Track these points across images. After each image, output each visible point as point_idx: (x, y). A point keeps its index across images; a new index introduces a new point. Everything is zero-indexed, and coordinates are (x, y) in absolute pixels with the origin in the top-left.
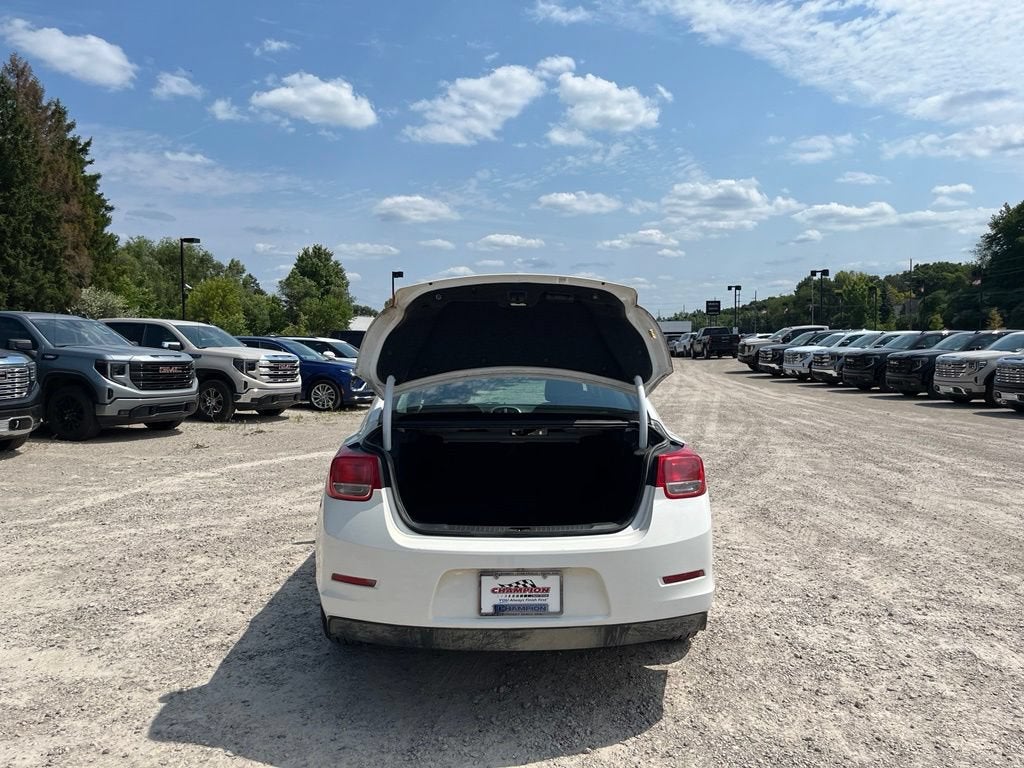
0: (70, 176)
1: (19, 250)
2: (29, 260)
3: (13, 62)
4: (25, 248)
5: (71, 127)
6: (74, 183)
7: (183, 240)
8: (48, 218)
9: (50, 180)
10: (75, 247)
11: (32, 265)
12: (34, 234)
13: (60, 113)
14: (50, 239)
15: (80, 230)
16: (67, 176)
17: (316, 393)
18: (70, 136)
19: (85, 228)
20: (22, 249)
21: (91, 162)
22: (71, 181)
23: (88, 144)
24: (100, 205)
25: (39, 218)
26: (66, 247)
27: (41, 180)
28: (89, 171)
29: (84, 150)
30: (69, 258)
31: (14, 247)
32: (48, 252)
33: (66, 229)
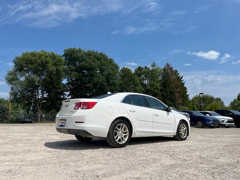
0: (177, 84)
1: (167, 99)
2: (169, 101)
3: (167, 64)
4: (168, 98)
5: (179, 74)
6: (178, 85)
7: (200, 94)
8: (173, 92)
9: (173, 85)
10: (178, 98)
11: (170, 101)
12: (170, 96)
13: (176, 71)
14: (173, 96)
15: (180, 94)
17: (198, 124)
18: (178, 76)
19: (181, 94)
20: (168, 99)
21: (183, 80)
22: (177, 85)
24: (185, 89)
25: (171, 93)
26: (176, 98)
27: (172, 85)
28: (183, 82)
29: (182, 78)
30: (177, 100)
31: (166, 99)
32: (173, 99)
33: (177, 94)
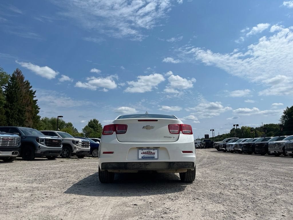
0: (29, 100)
1: (13, 119)
2: (15, 122)
3: (17, 70)
4: (15, 118)
5: (31, 87)
6: (30, 102)
7: (58, 117)
8: (22, 111)
9: (24, 101)
10: (29, 119)
11: (16, 123)
12: (18, 115)
13: (28, 84)
14: (22, 116)
15: (31, 114)
16: (28, 100)
17: (94, 152)
18: (30, 89)
19: (32, 114)
20: (14, 119)
21: (35, 97)
22: (29, 101)
23: (35, 92)
24: (37, 107)
25: (20, 111)
26: (26, 119)
27: (21, 101)
28: (34, 99)
29: (34, 94)
30: (27, 122)
31: (11, 119)
32: (21, 120)
33: (27, 114)
